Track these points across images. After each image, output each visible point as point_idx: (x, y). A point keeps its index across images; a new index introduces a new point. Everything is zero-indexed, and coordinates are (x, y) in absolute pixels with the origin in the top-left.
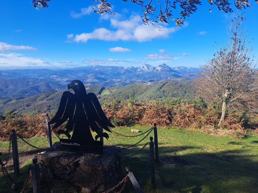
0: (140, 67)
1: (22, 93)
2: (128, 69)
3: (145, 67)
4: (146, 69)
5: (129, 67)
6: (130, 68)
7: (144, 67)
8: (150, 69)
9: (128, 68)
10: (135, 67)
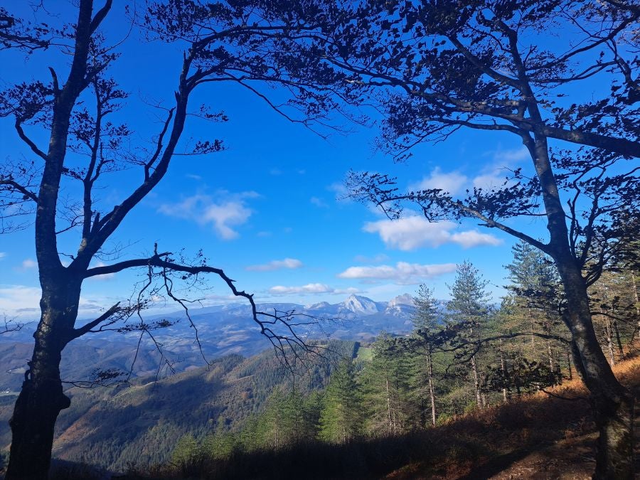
0: (344, 303)
1: (88, 378)
2: (314, 309)
3: (356, 302)
4: (358, 307)
5: (318, 304)
6: (320, 306)
7: (352, 303)
8: (369, 307)
9: (314, 306)
10: (331, 303)
